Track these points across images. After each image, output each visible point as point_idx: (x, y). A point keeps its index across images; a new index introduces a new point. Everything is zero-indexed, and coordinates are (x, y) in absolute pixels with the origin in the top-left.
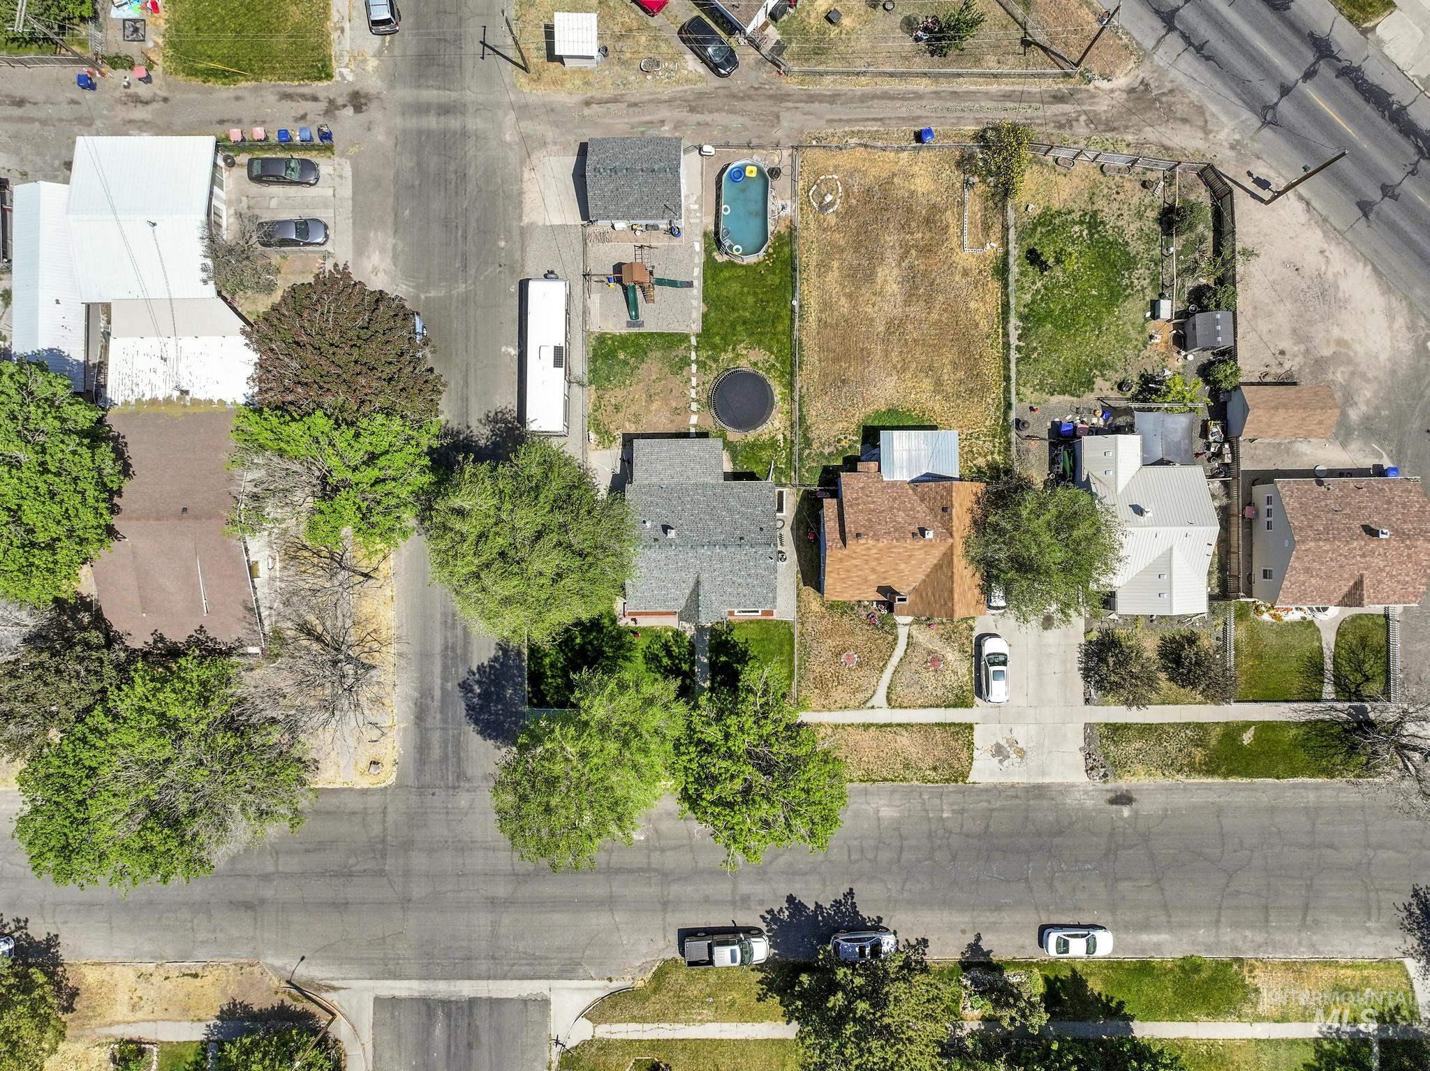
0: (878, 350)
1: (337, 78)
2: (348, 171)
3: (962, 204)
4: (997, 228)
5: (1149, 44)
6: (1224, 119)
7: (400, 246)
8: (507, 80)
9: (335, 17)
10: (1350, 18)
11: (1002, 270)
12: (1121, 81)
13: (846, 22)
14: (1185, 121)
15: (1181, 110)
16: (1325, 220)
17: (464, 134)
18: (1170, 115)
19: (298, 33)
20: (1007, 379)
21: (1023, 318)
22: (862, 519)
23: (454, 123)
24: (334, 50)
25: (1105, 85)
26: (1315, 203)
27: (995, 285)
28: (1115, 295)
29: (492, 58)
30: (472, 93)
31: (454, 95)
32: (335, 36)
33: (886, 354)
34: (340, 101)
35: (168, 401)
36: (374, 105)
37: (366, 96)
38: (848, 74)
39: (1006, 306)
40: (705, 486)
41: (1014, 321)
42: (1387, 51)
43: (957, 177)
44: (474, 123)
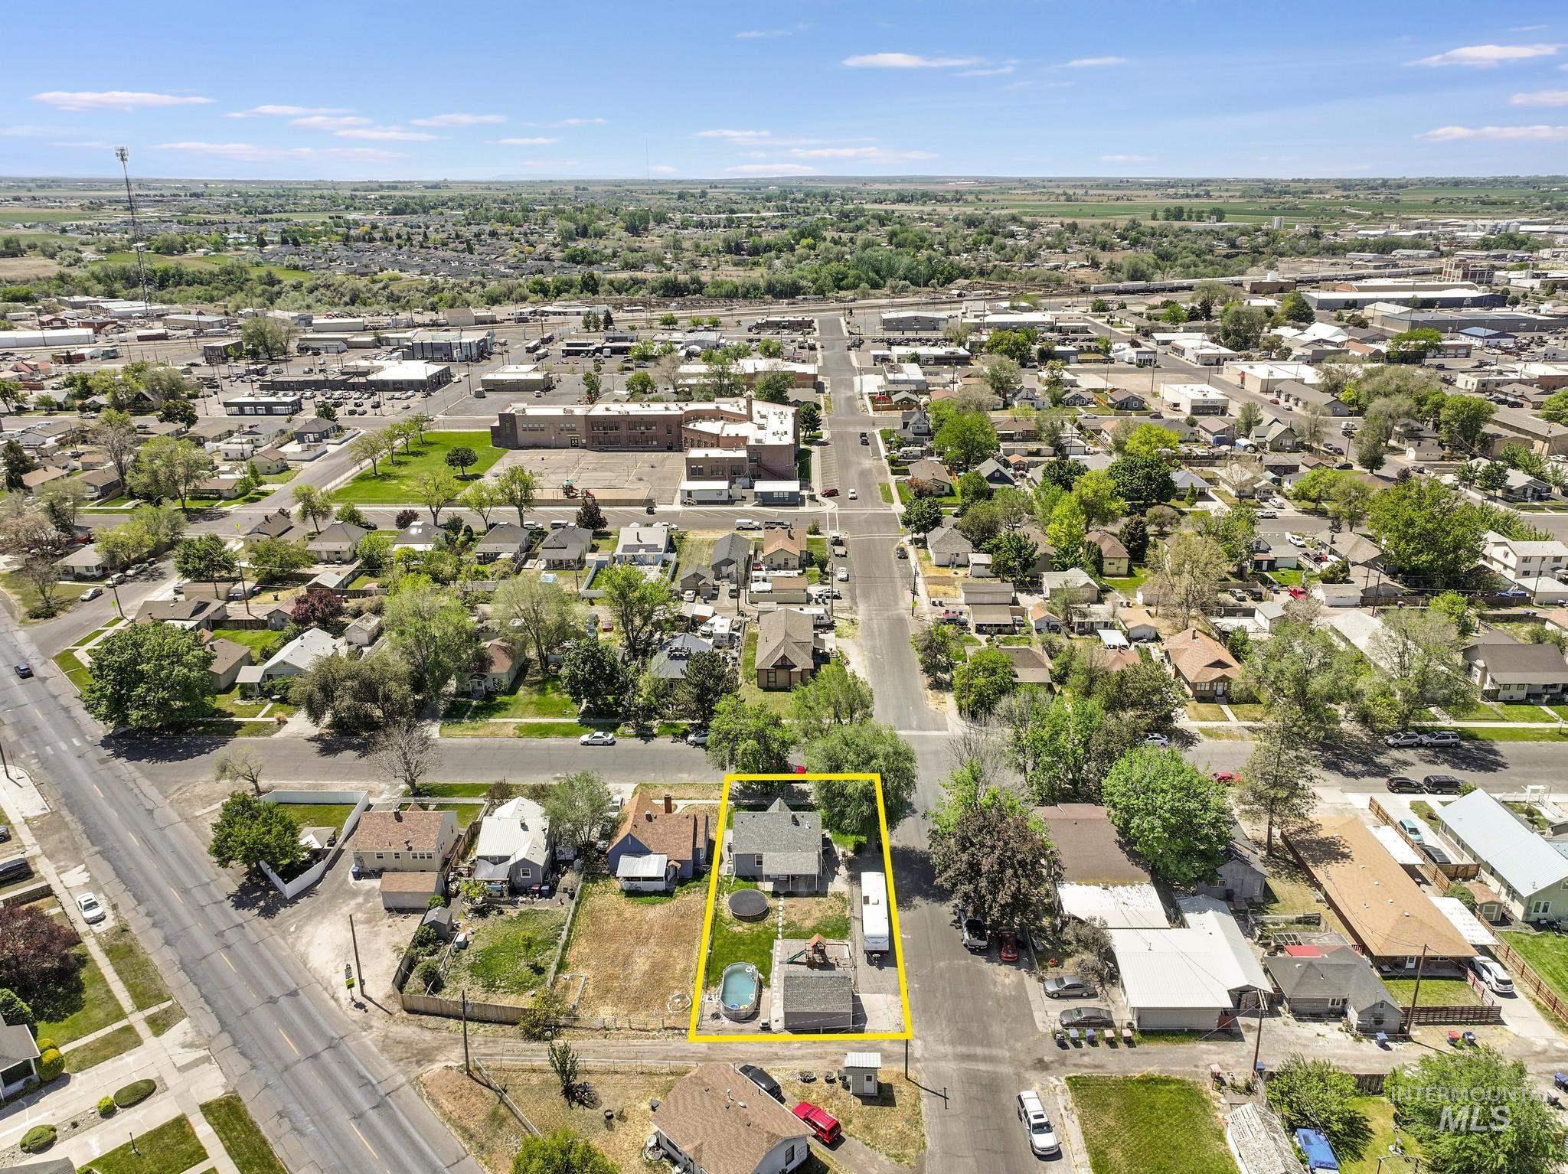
0: (656, 929)
1: (1063, 1079)
2: (1040, 1026)
3: (581, 999)
4: (559, 986)
5: (407, 1087)
6: (370, 1043)
7: (991, 987)
8: (924, 1075)
9: (1075, 1117)
10: (240, 1100)
11: (562, 966)
12: (437, 1067)
13: (645, 1106)
14: (399, 1042)
15: (400, 1049)
16: (326, 989)
17: (953, 1043)
18: (408, 1044)
19: (1104, 1106)
20: (574, 915)
21: (556, 944)
22: (684, 828)
23: (962, 1049)
24: (1069, 1096)
25: (450, 1064)
26: (327, 996)
27: (570, 958)
28: (489, 954)
29: (939, 1089)
30: (950, 1067)
31: (964, 1065)
32: (1071, 1105)
33: (651, 928)
34: (1056, 1065)
35: (1115, 886)
36: (1029, 1063)
37: (1035, 1069)
38: (651, 1074)
39: (565, 949)
40: (774, 851)
41: (561, 942)
42: (224, 1080)
43: (581, 1012)
44: (948, 1049)
